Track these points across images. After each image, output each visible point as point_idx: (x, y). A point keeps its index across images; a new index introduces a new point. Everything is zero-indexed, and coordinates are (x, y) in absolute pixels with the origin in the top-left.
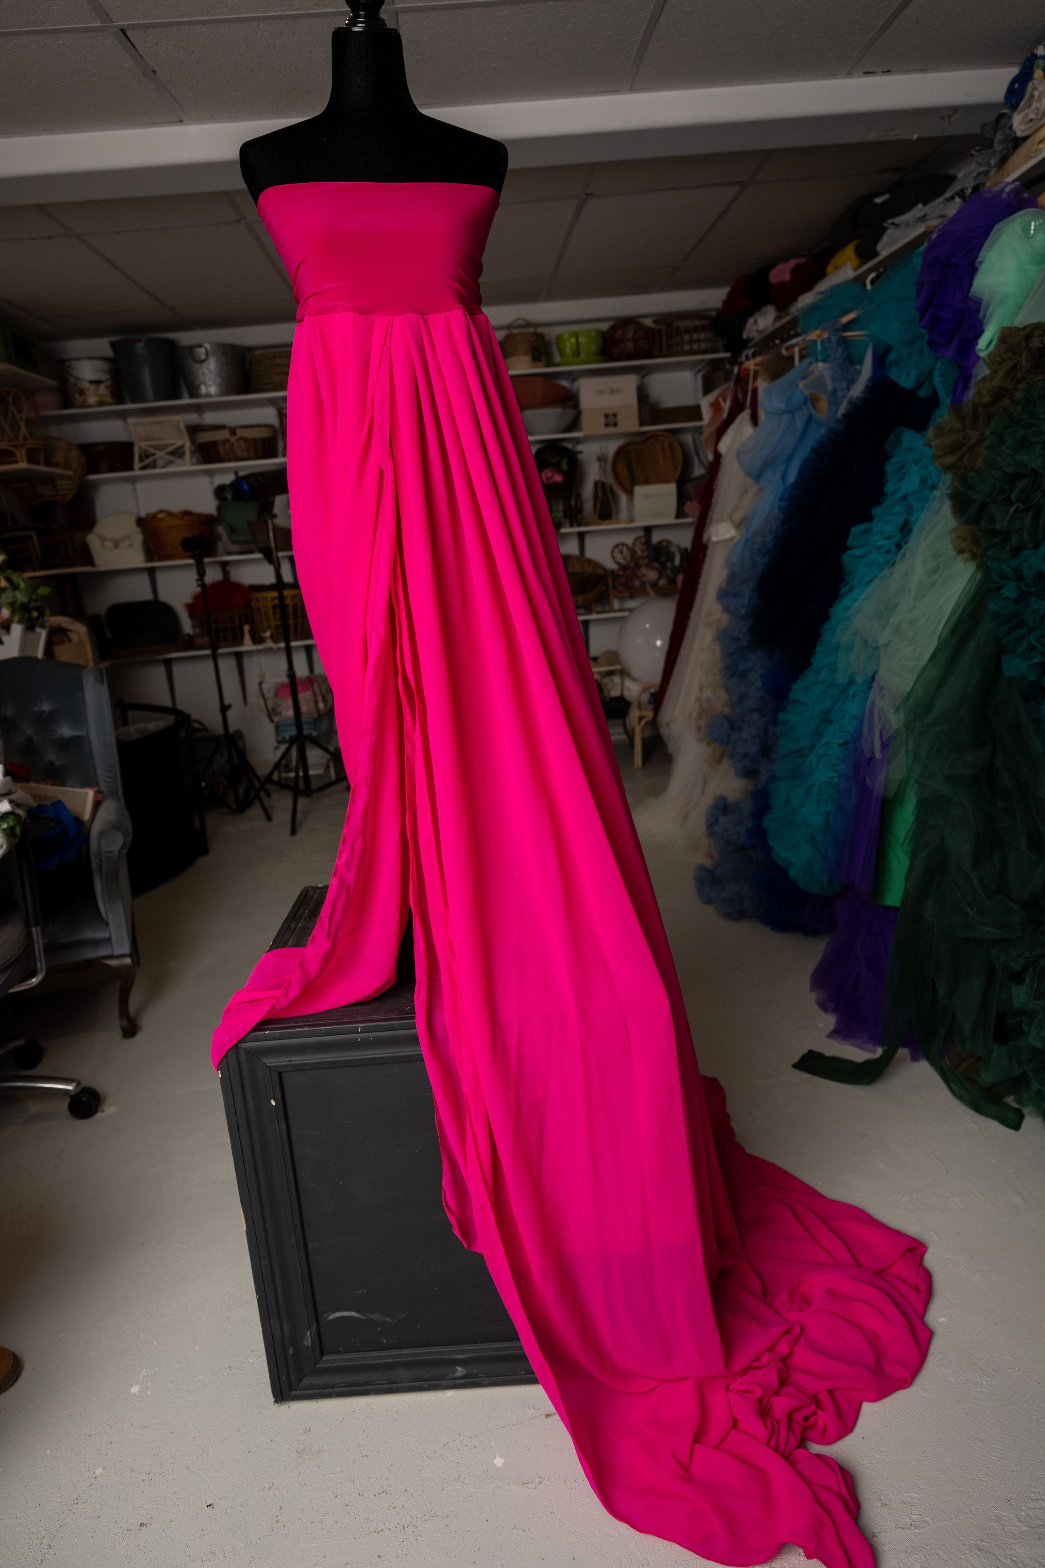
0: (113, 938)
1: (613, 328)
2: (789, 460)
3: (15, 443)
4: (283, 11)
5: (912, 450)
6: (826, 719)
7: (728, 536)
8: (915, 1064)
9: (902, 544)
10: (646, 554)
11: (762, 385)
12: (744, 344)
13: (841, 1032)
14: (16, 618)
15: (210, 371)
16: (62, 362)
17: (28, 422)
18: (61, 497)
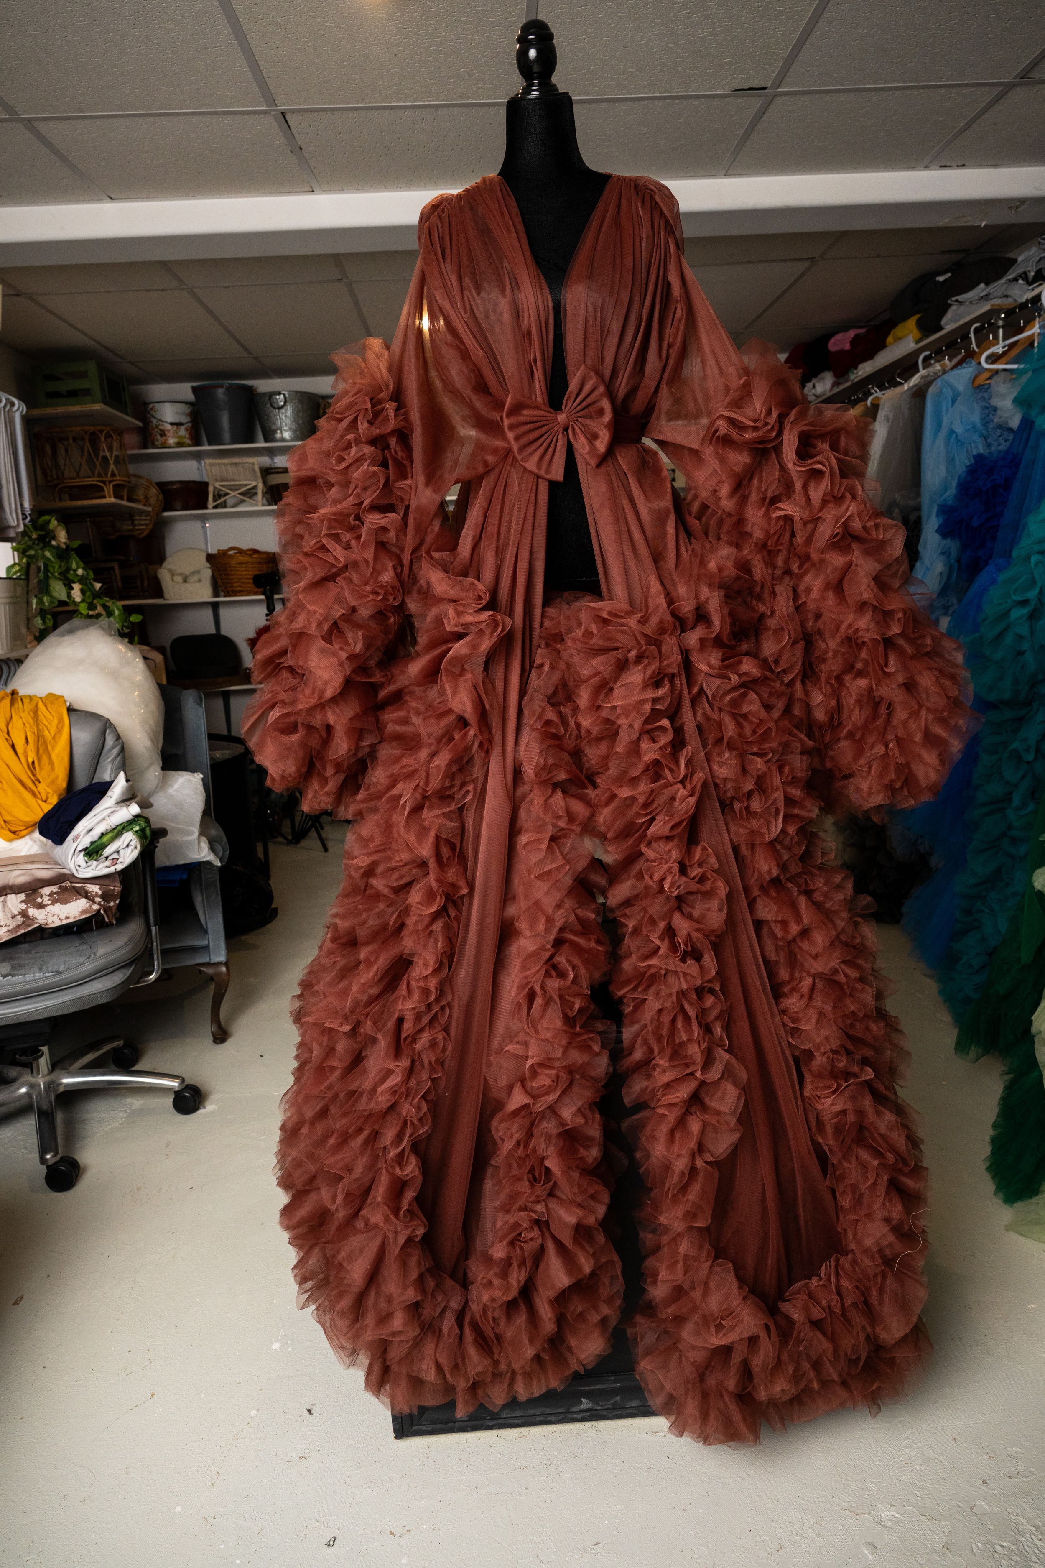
0: (211, 945)
3: (104, 479)
4: (430, 101)
15: (286, 416)
16: (146, 404)
17: (117, 461)
18: (138, 532)
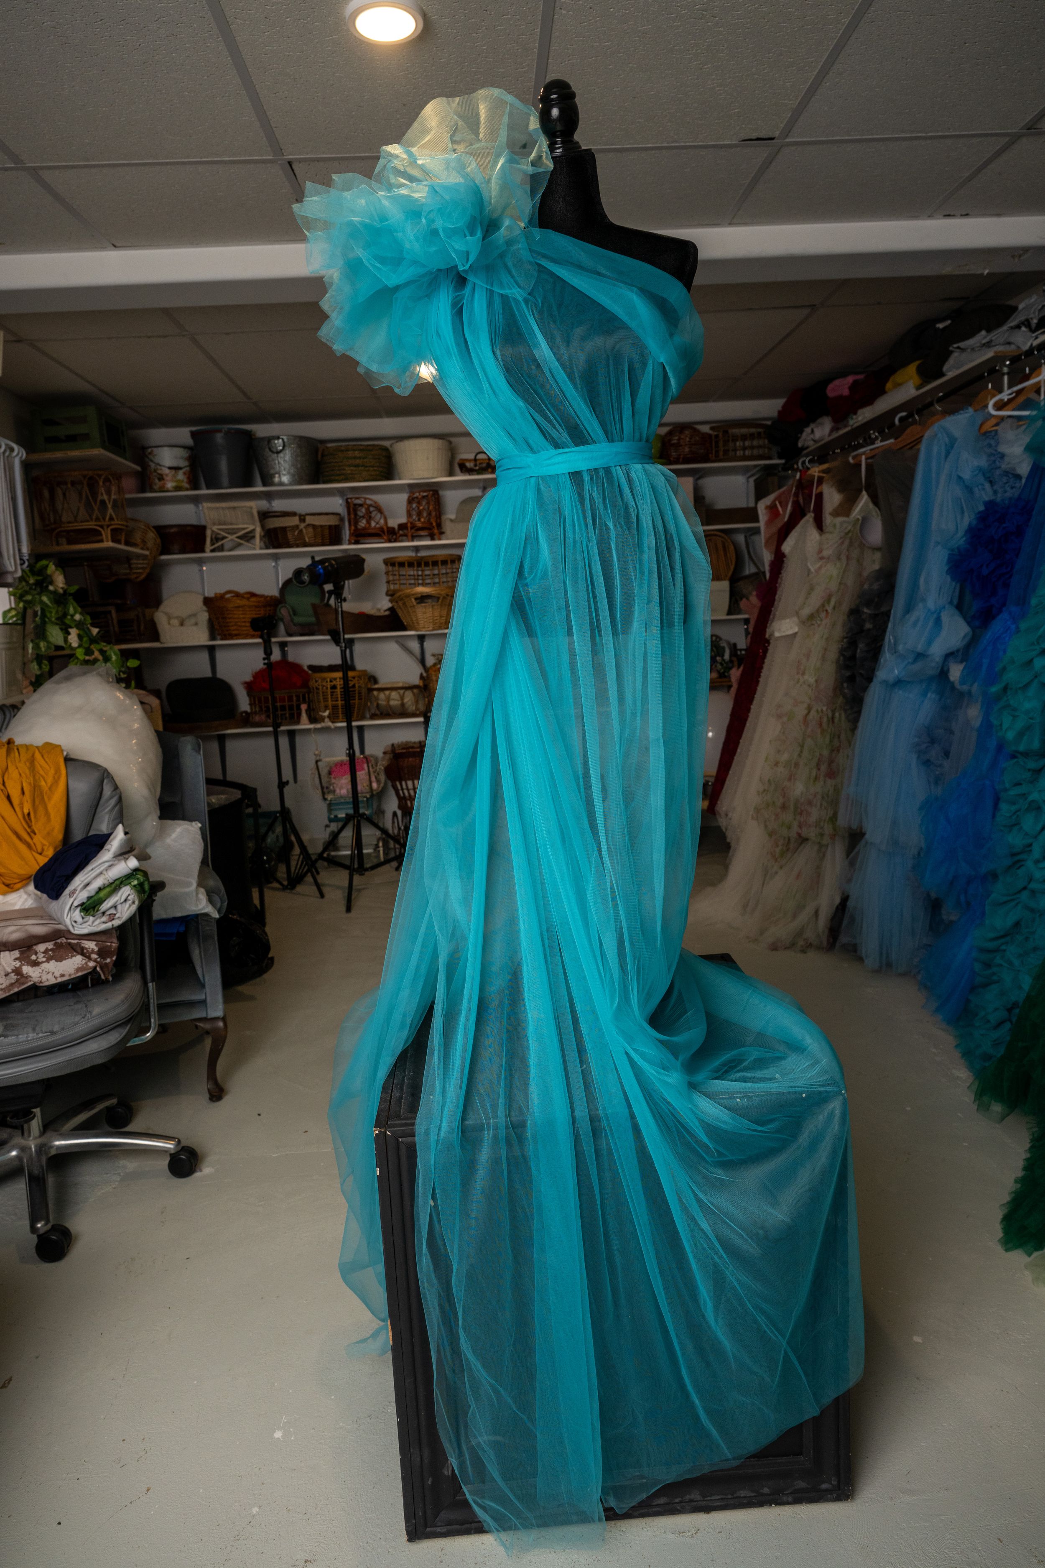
0: (208, 999)
1: (670, 433)
3: (102, 523)
7: (790, 632)
11: (827, 490)
12: (800, 452)
15: (284, 461)
16: (144, 448)
17: (115, 505)
18: (135, 575)
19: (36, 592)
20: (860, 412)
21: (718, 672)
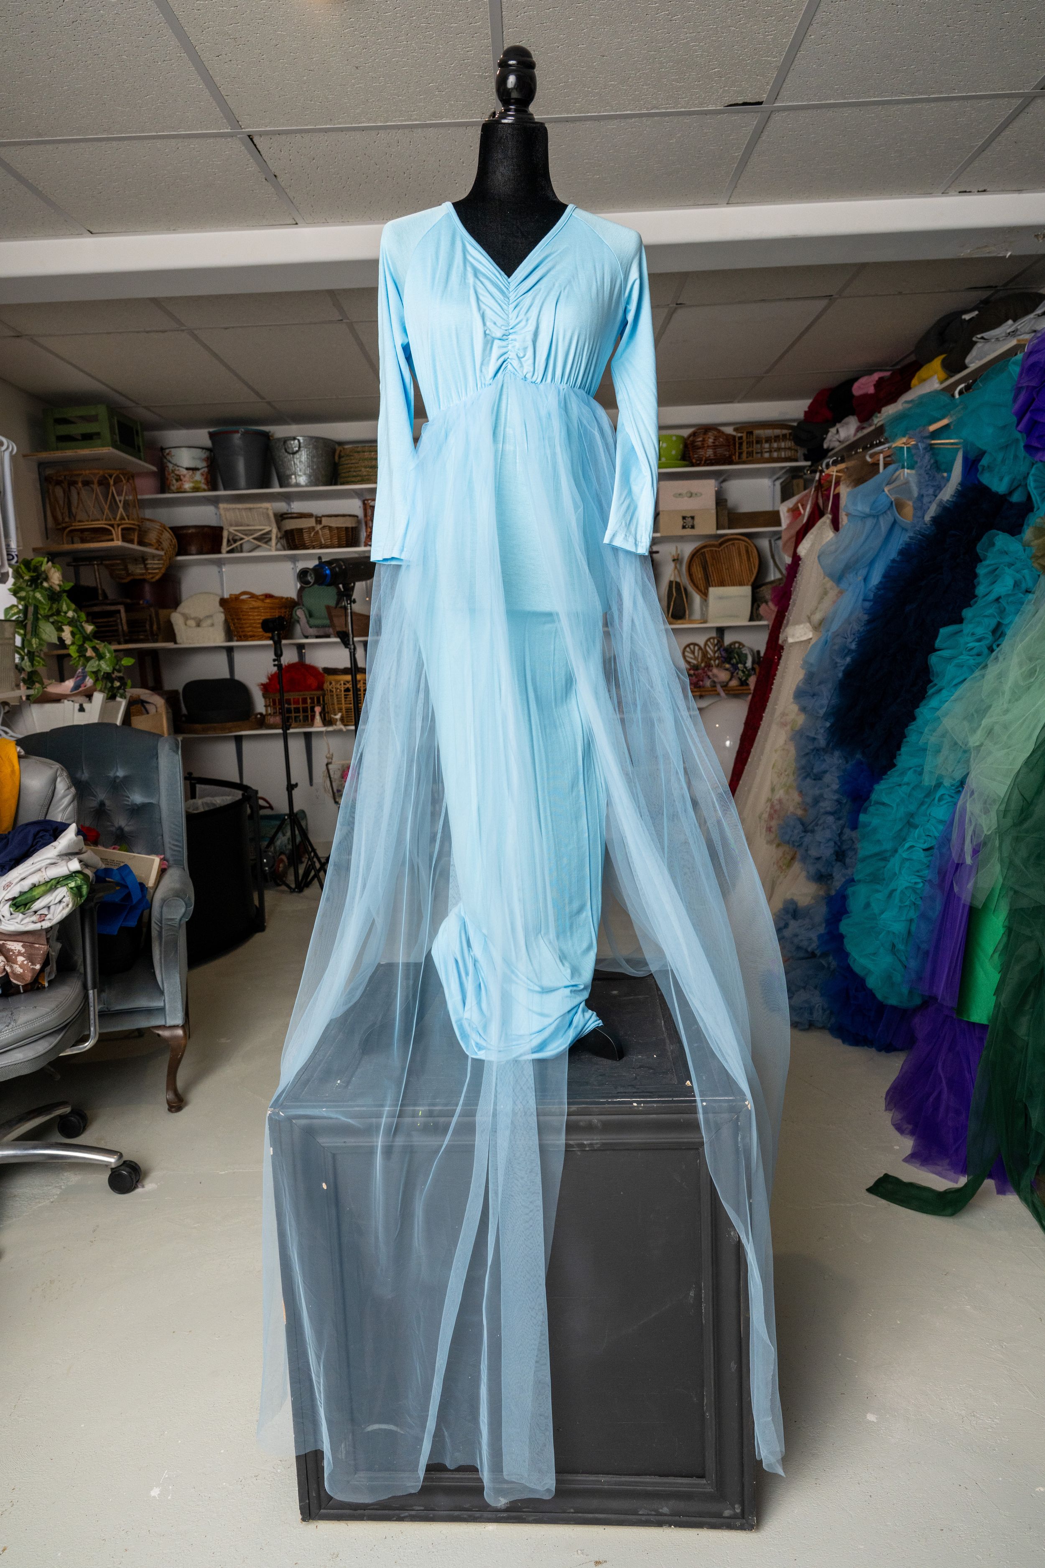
0: (167, 1008)
1: (694, 434)
2: (871, 564)
3: (112, 522)
4: (402, 121)
5: (1007, 554)
6: (910, 823)
7: (805, 638)
8: (1001, 1197)
9: (994, 647)
10: (717, 655)
11: (844, 490)
12: (825, 453)
13: (919, 1157)
14: (99, 687)
15: (300, 462)
16: (162, 449)
17: (126, 504)
18: (151, 576)
19: (29, 589)
20: (884, 410)
21: (740, 679)
